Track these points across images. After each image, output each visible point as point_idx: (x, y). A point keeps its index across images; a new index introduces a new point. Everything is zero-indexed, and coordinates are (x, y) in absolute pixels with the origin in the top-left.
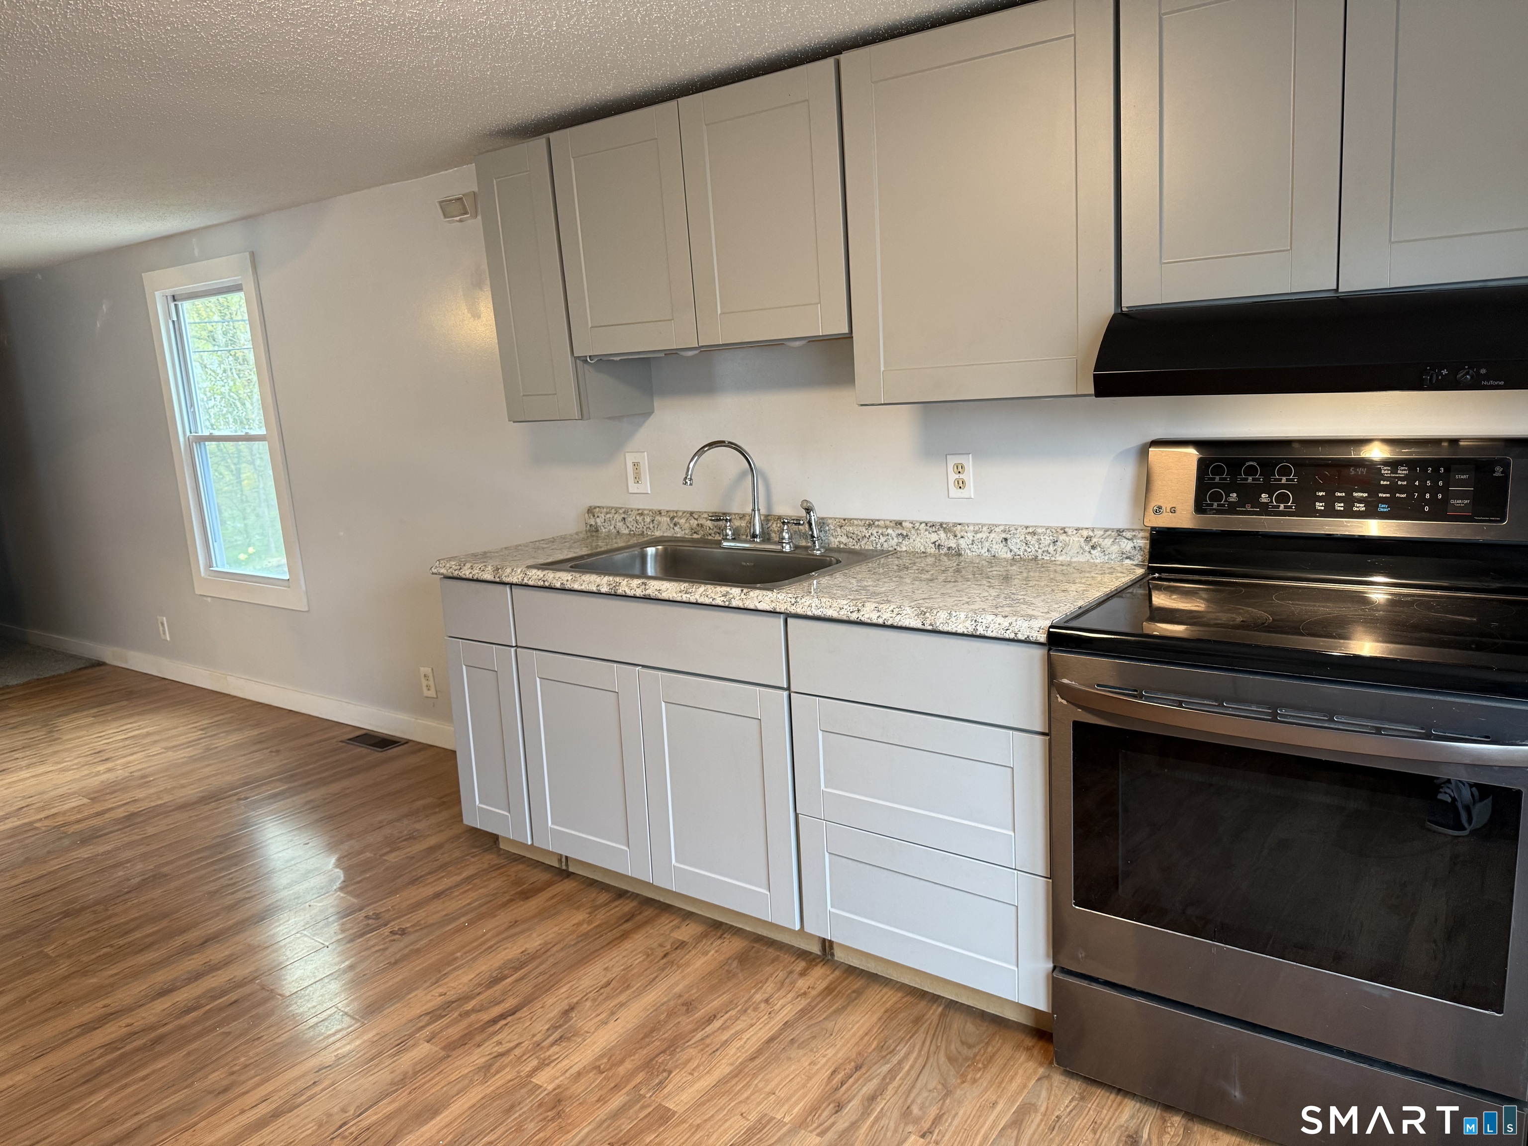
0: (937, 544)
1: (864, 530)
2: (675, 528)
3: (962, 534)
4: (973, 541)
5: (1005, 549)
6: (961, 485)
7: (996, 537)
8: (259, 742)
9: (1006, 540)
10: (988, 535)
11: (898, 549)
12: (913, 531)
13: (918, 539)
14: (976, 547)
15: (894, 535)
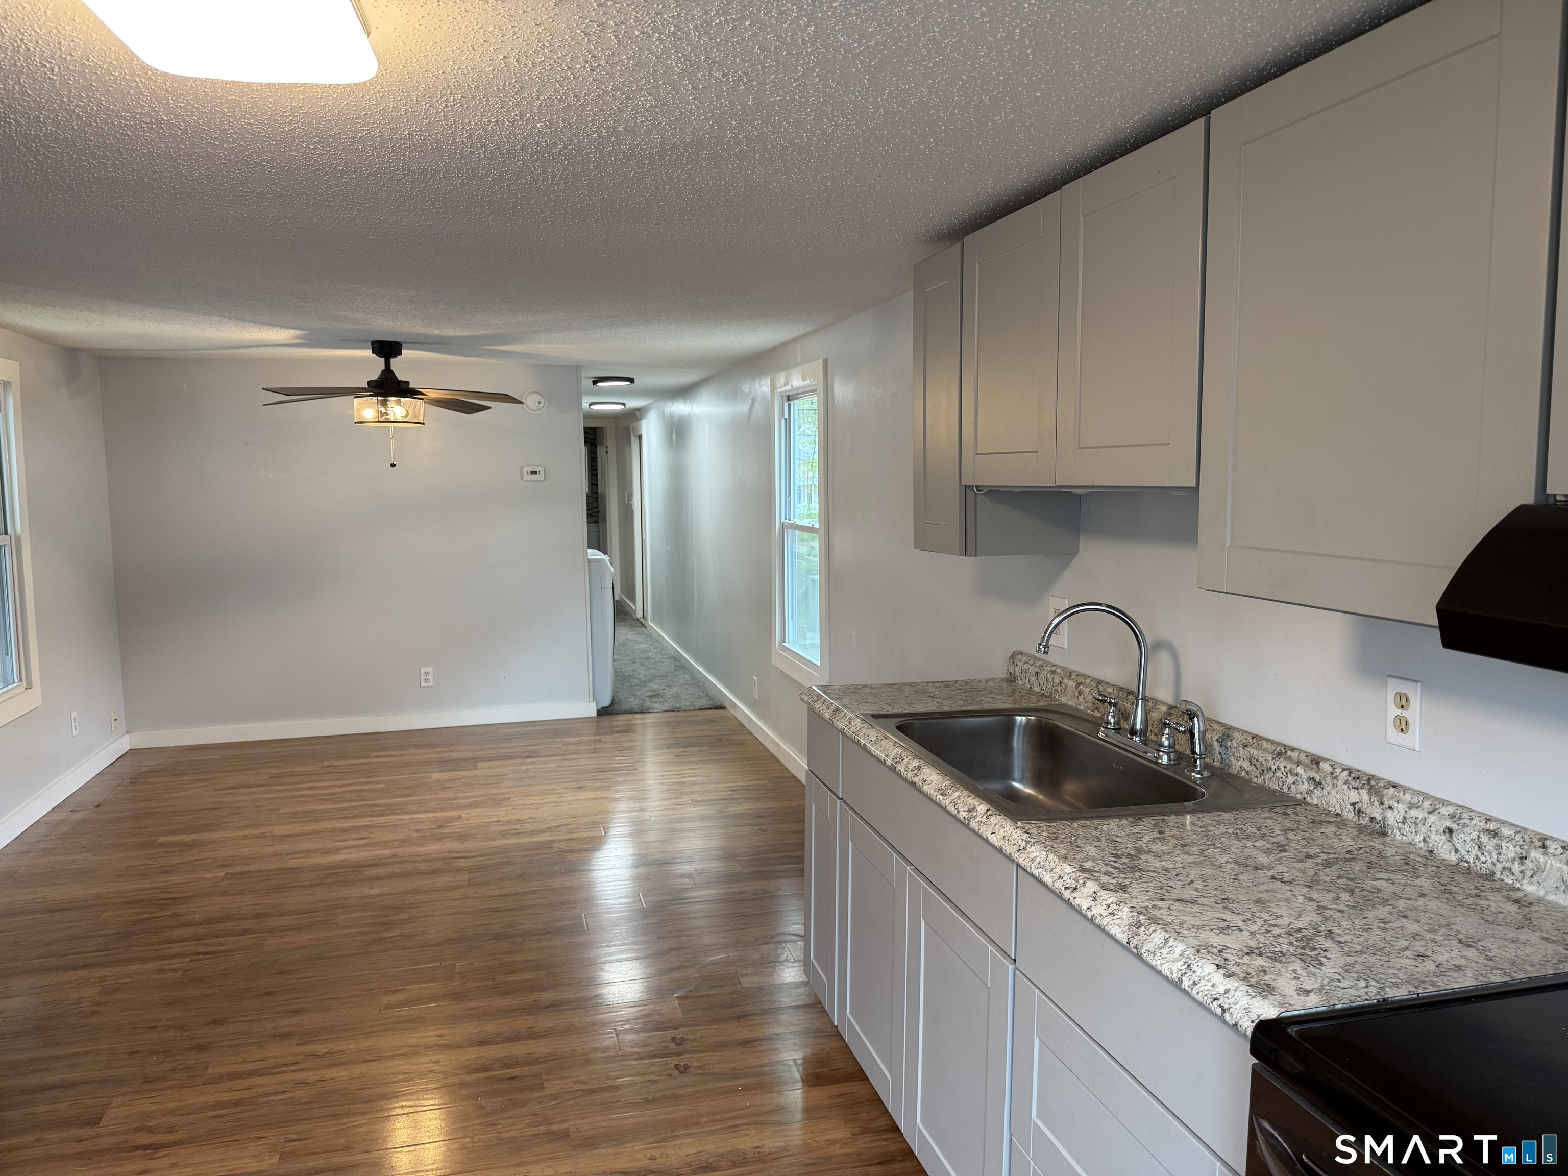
0: (1357, 807)
1: (1270, 759)
2: (1080, 698)
3: (1391, 803)
4: (1405, 818)
5: (1448, 846)
6: (1403, 727)
7: (1438, 822)
8: (760, 817)
9: (1450, 831)
10: (1426, 815)
11: (1308, 799)
12: (1328, 779)
13: (1333, 793)
14: (1408, 829)
15: (1305, 777)
